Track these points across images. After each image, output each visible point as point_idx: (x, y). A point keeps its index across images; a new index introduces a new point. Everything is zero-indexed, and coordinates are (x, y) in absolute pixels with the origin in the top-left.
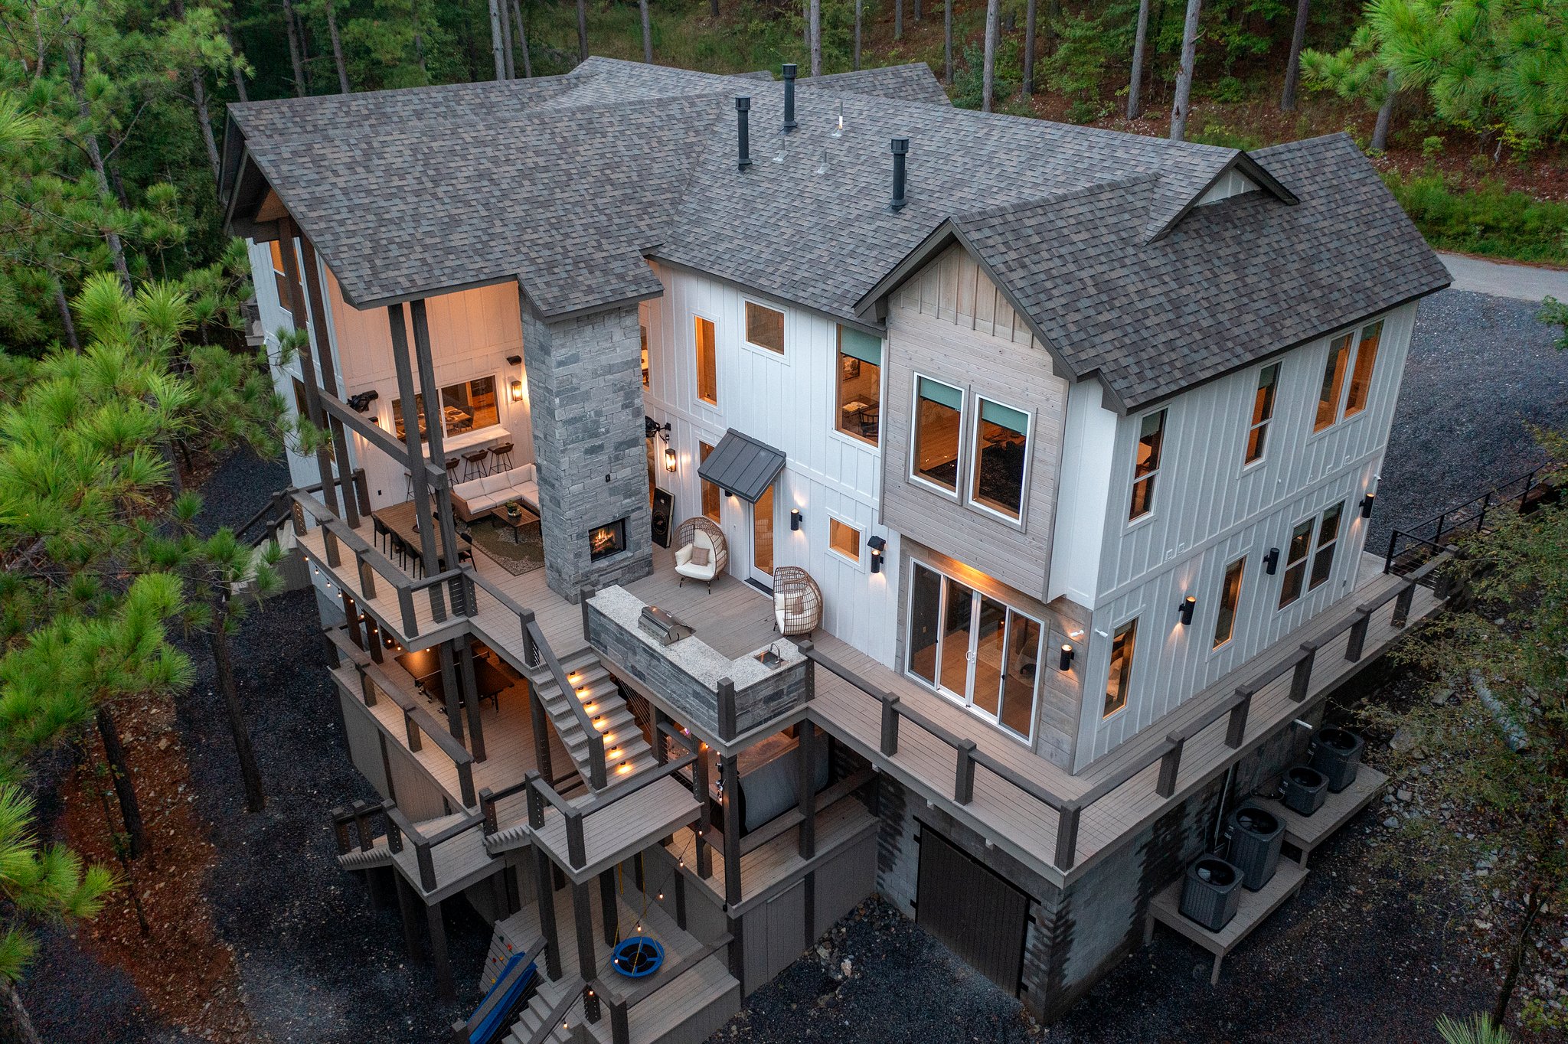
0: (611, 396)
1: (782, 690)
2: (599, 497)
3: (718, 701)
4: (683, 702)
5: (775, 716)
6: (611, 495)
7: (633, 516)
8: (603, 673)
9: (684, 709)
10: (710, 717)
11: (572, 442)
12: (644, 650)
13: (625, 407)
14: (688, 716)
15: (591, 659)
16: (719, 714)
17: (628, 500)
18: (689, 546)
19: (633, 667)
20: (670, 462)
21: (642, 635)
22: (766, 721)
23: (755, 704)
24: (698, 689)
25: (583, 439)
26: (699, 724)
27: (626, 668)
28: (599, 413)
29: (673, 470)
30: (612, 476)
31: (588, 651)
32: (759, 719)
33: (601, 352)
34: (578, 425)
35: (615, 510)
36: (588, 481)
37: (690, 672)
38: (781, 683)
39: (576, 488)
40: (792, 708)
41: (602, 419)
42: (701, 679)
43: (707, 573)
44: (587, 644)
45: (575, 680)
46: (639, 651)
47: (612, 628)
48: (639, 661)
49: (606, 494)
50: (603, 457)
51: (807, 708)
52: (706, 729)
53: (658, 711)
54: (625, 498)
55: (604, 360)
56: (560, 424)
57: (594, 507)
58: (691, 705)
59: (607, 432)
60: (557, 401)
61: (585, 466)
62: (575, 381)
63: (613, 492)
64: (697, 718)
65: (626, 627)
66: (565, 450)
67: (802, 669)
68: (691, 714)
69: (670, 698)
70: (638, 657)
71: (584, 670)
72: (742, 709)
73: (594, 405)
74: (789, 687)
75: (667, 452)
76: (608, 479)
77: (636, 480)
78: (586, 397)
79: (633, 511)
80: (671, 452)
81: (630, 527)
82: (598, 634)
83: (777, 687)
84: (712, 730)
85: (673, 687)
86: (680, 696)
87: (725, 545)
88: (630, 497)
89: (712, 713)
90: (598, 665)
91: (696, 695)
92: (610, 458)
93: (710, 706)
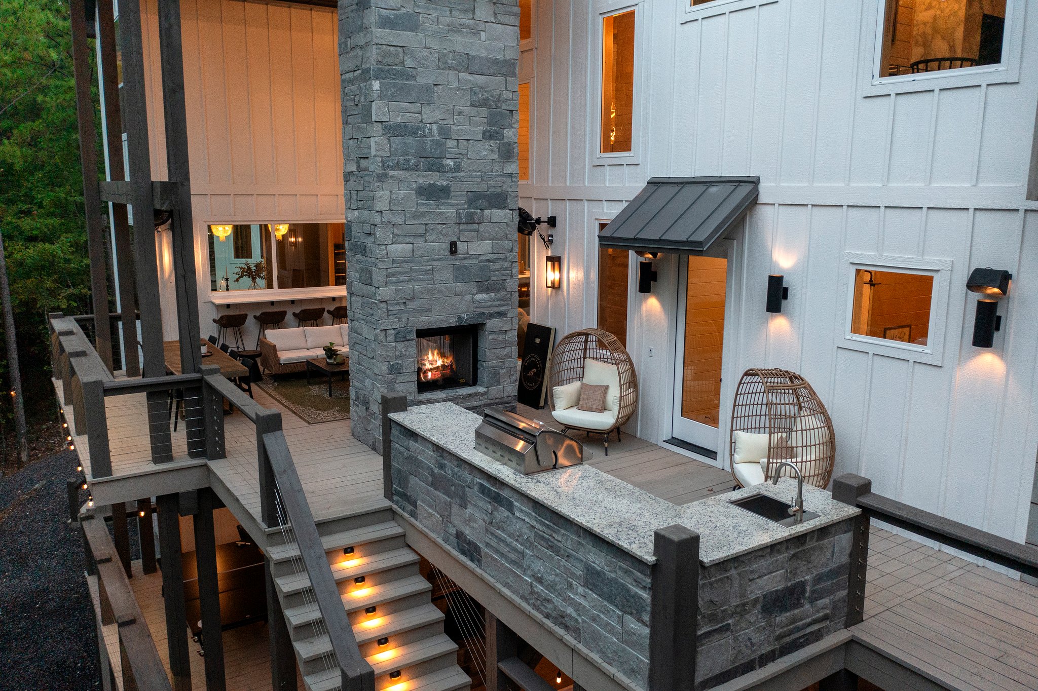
0: (467, 110)
1: (802, 585)
2: (437, 276)
3: (653, 589)
4: (558, 602)
5: (785, 650)
6: (456, 279)
7: (491, 324)
8: (405, 557)
9: (561, 619)
10: (627, 637)
11: (397, 166)
12: (483, 490)
13: (489, 135)
14: (569, 638)
15: (390, 529)
16: (653, 626)
17: (483, 296)
18: (577, 385)
19: (459, 535)
20: (553, 276)
21: (480, 459)
22: (765, 660)
23: (742, 610)
24: (598, 560)
25: (416, 168)
26: (595, 657)
27: (446, 540)
28: (445, 132)
29: (556, 287)
30: (461, 247)
31: (387, 514)
32: (748, 655)
33: (456, 29)
34: (410, 140)
35: (462, 307)
36: (419, 243)
37: (582, 520)
38: (802, 566)
39: (399, 249)
40: (817, 636)
41: (451, 144)
42: (609, 534)
43: (605, 420)
44: (387, 503)
45: (350, 564)
46: (473, 494)
47: (427, 457)
48: (472, 519)
49: (448, 275)
50: (449, 211)
51: (852, 643)
52: (612, 670)
53: (504, 630)
54: (479, 292)
55: (460, 43)
56: (378, 128)
57: (428, 291)
58: (578, 607)
59: (457, 168)
60: (376, 85)
61: (416, 216)
62: (409, 62)
63: (460, 273)
64: (594, 640)
65: (451, 447)
66: (386, 175)
67: (844, 541)
68: (576, 632)
69: (531, 596)
70: (470, 510)
71: (373, 547)
72: (713, 618)
73: (438, 115)
74: (818, 579)
75: (549, 259)
76: (453, 249)
77: (497, 266)
78: (425, 97)
79: (491, 316)
80: (555, 260)
81: (487, 343)
82: (404, 481)
83: (794, 573)
84: (632, 672)
85: (539, 567)
86: (551, 587)
87: (632, 382)
88: (487, 290)
89: (633, 624)
90: (400, 541)
91: (593, 579)
92: (459, 215)
93: (629, 605)
